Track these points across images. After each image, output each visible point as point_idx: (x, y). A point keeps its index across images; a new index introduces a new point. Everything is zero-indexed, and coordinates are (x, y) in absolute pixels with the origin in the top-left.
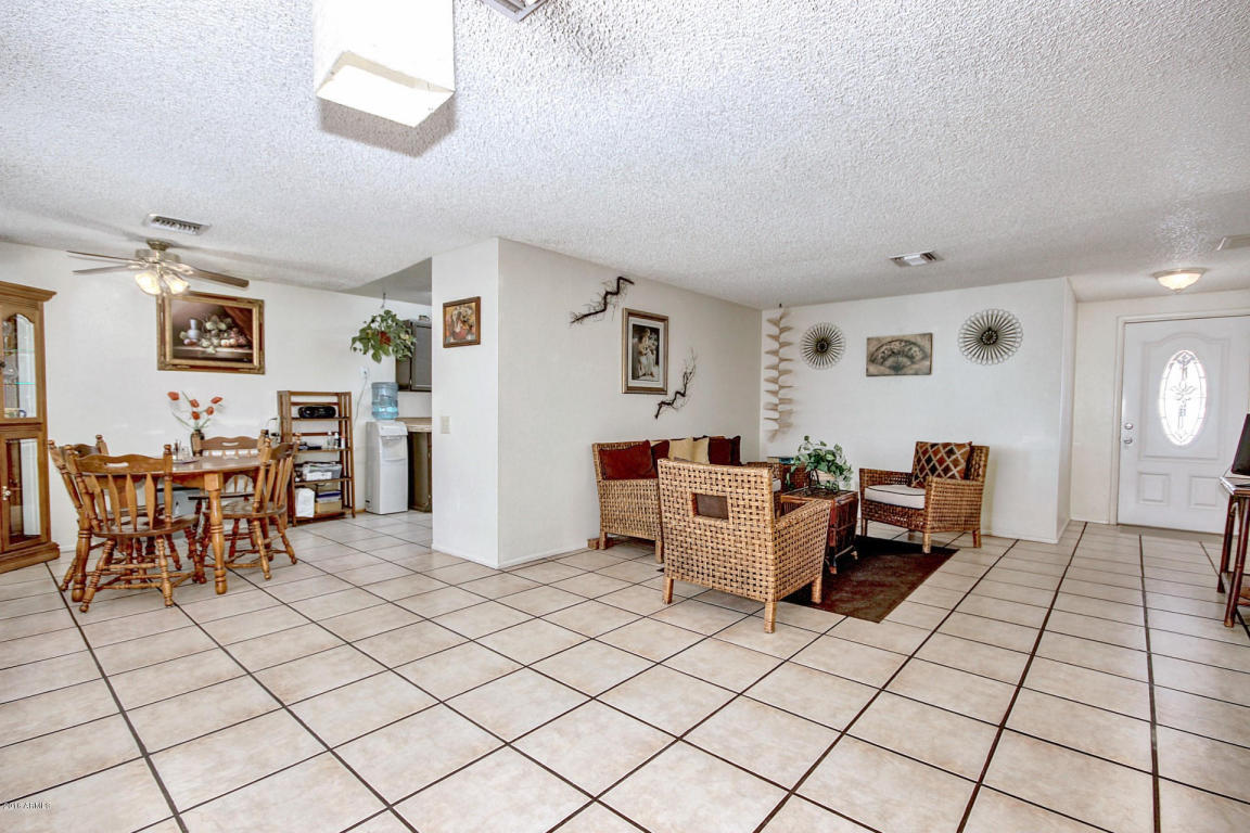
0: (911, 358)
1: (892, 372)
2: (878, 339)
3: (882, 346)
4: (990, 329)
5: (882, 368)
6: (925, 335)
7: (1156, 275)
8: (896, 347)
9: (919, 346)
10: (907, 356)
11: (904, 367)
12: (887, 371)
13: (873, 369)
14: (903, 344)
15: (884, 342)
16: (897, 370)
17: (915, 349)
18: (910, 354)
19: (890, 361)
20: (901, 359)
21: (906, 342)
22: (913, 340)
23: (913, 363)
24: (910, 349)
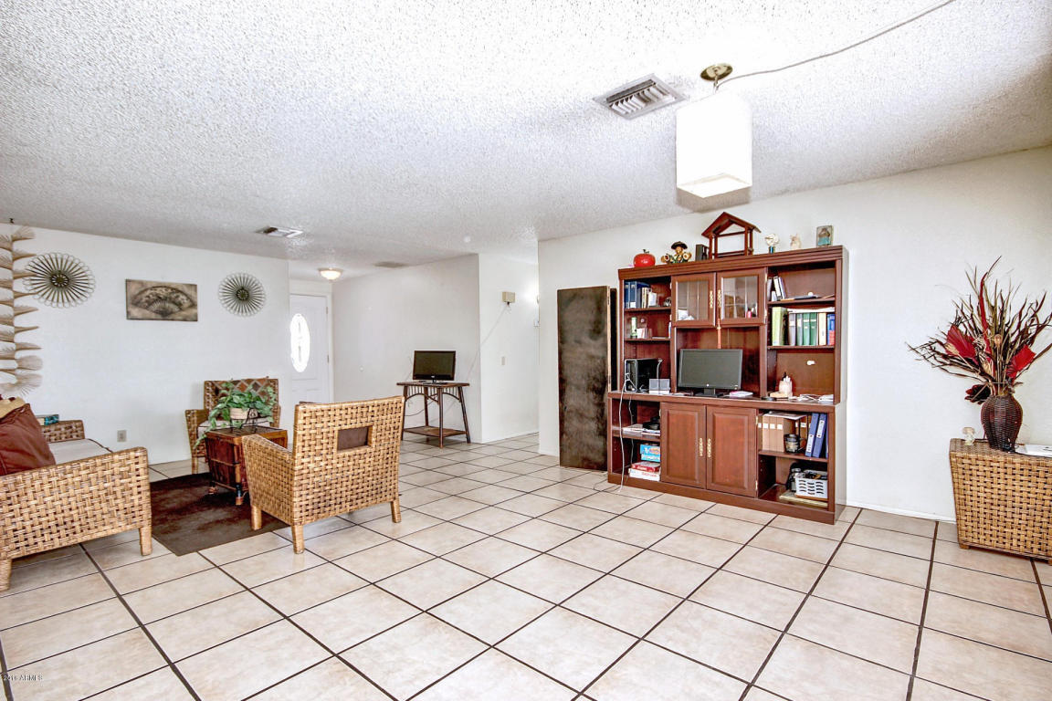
0: (179, 305)
1: (159, 317)
2: (141, 283)
3: (146, 290)
4: (243, 289)
5: (147, 312)
6: (191, 285)
7: (320, 270)
8: (162, 292)
9: (186, 295)
10: (174, 303)
11: (172, 313)
12: (153, 316)
13: (135, 312)
14: (170, 291)
15: (149, 286)
16: (165, 315)
17: (182, 297)
18: (177, 301)
19: (156, 306)
20: (167, 305)
21: (172, 289)
22: (180, 289)
23: (181, 309)
24: (178, 297)
